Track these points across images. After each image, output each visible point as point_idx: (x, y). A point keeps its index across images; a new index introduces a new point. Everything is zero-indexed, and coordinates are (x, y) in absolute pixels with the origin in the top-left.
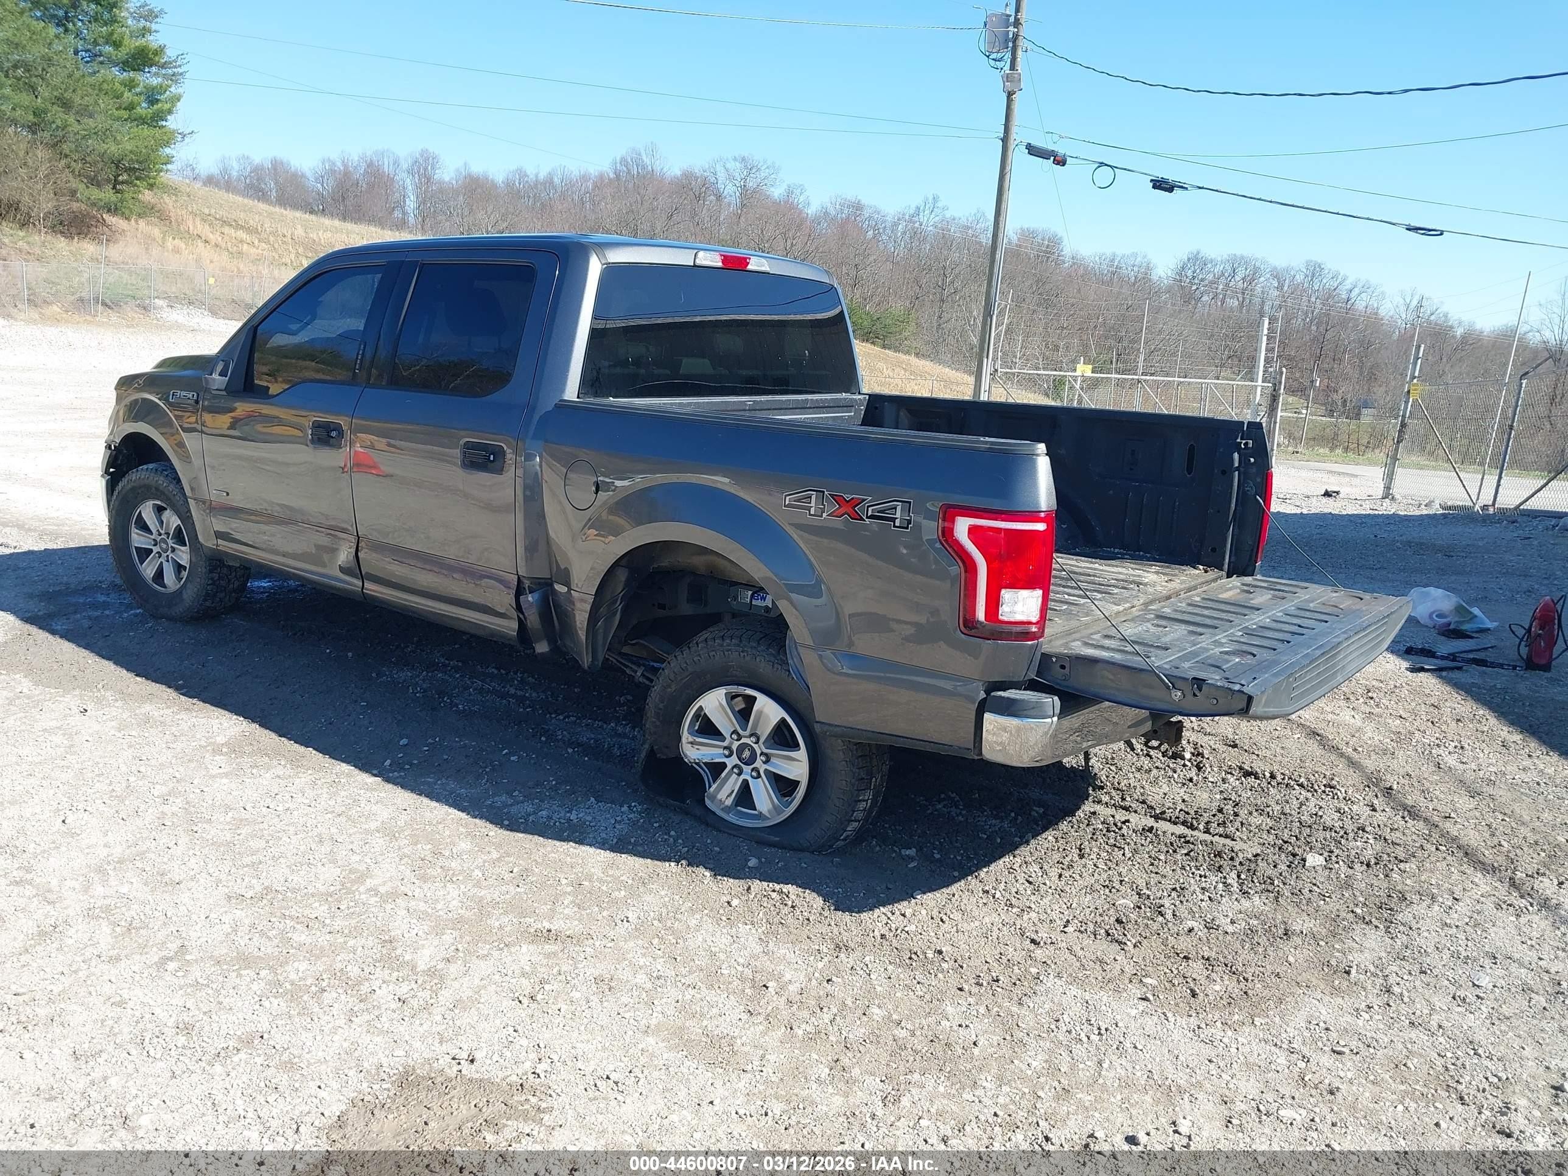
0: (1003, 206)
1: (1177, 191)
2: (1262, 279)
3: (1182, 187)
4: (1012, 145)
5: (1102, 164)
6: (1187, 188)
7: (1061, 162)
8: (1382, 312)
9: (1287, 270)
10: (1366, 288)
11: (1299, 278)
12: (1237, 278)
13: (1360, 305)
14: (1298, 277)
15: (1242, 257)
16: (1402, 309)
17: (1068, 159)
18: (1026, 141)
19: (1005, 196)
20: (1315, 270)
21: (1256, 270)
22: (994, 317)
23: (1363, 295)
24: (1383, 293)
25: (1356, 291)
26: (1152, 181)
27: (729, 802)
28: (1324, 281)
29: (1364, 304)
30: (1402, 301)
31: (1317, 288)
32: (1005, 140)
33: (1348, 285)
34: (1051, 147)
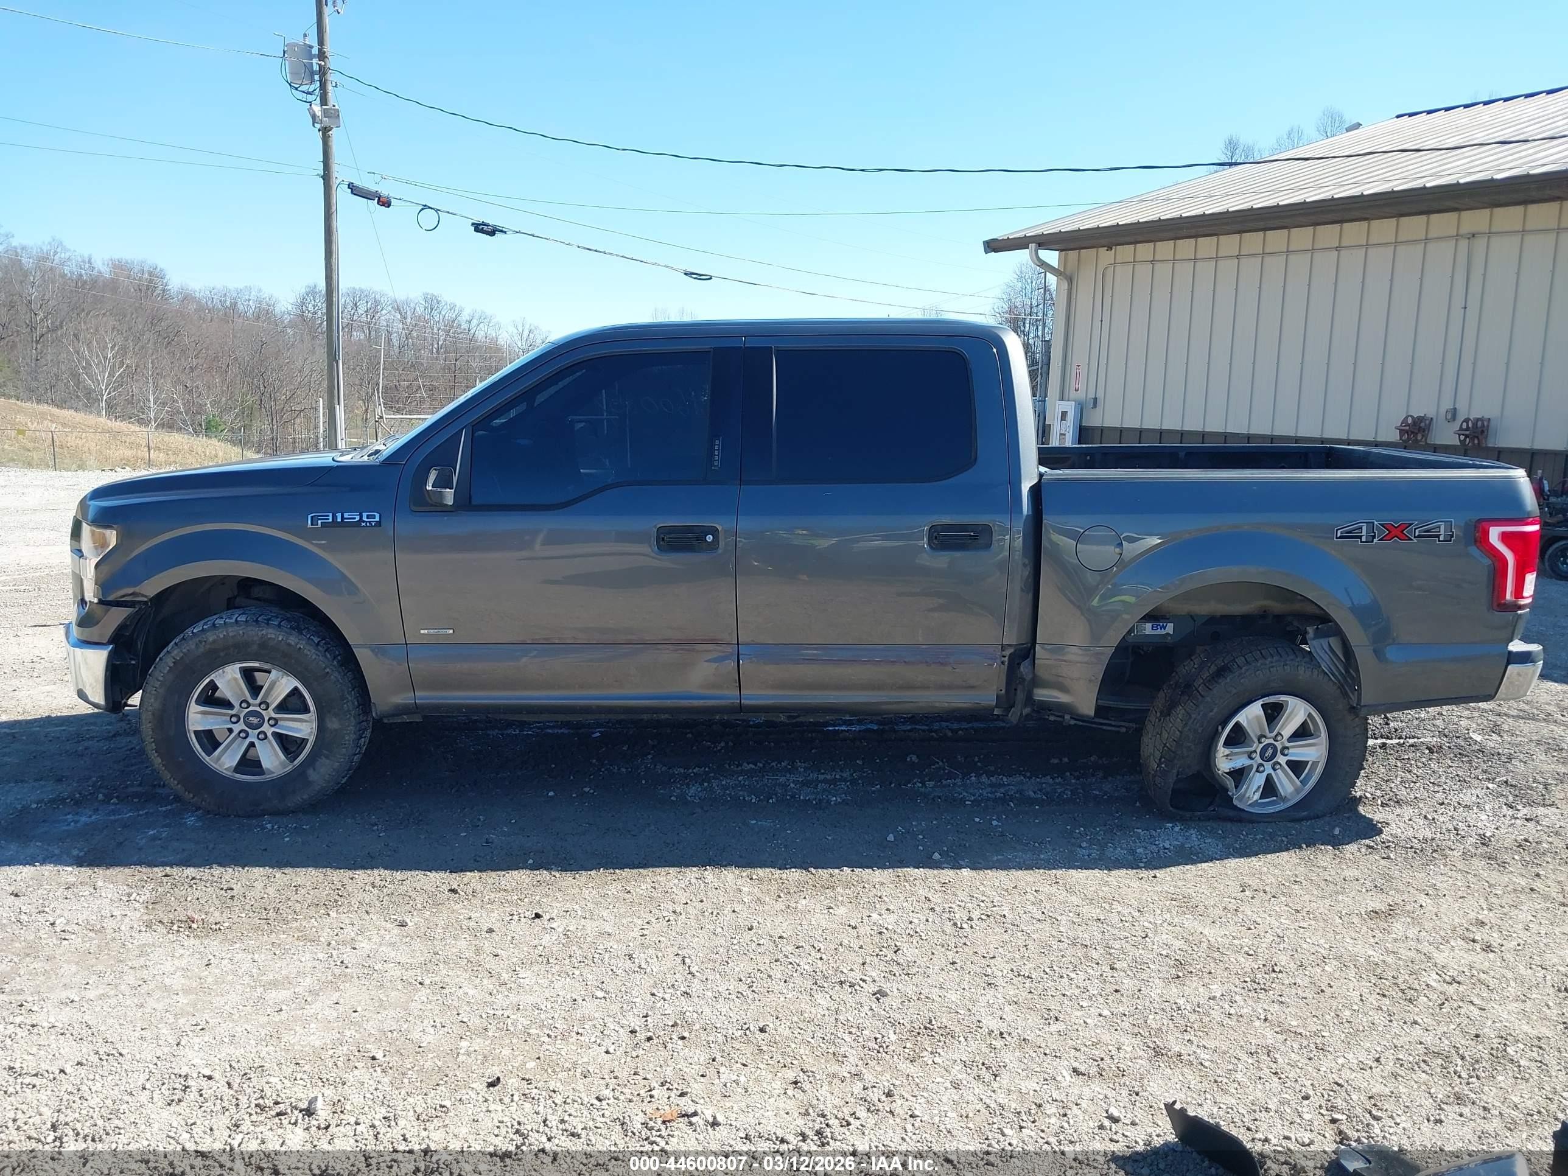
0: (334, 247)
1: (498, 234)
2: (384, 312)
3: (502, 231)
4: (334, 183)
5: (425, 207)
6: (505, 232)
7: (385, 203)
8: (501, 342)
9: (407, 302)
10: (483, 319)
11: (420, 310)
12: (360, 312)
13: (480, 335)
14: (418, 309)
15: (362, 291)
16: (517, 338)
17: (392, 200)
18: (348, 180)
19: (334, 238)
20: (432, 303)
21: (377, 303)
22: (340, 362)
23: (481, 325)
24: (498, 323)
25: (475, 322)
26: (473, 224)
27: (1257, 796)
28: (443, 313)
29: (482, 333)
30: (516, 331)
31: (437, 320)
32: (327, 177)
33: (465, 316)
34: (373, 188)
